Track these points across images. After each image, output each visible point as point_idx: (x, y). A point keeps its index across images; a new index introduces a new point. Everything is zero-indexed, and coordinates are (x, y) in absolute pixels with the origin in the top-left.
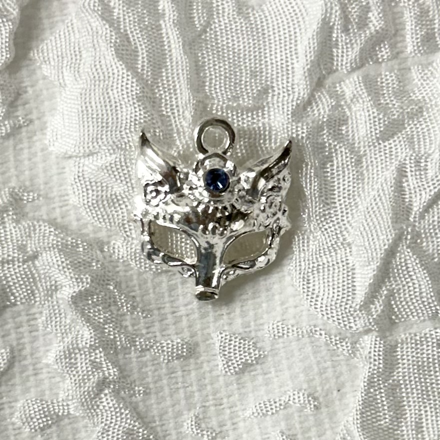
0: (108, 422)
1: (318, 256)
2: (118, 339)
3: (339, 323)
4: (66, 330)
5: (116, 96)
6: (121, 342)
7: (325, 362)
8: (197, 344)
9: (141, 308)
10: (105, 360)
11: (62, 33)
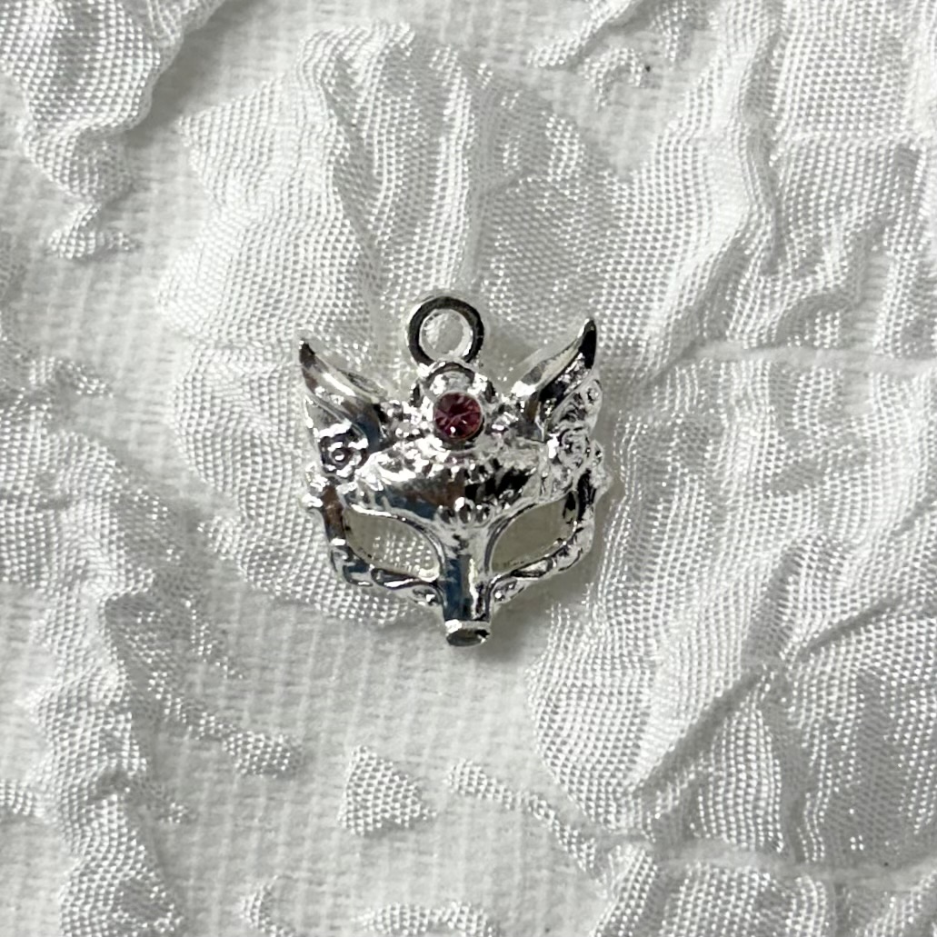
0: (100, 856)
1: (589, 667)
2: (169, 704)
3: (588, 808)
4: (76, 658)
5: (311, 257)
6: (173, 711)
7: (539, 868)
8: (311, 757)
9: (230, 659)
10: (131, 738)
11: (248, 103)
